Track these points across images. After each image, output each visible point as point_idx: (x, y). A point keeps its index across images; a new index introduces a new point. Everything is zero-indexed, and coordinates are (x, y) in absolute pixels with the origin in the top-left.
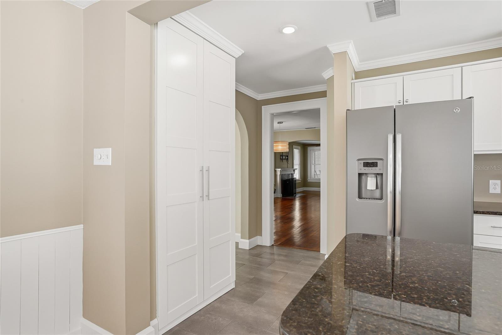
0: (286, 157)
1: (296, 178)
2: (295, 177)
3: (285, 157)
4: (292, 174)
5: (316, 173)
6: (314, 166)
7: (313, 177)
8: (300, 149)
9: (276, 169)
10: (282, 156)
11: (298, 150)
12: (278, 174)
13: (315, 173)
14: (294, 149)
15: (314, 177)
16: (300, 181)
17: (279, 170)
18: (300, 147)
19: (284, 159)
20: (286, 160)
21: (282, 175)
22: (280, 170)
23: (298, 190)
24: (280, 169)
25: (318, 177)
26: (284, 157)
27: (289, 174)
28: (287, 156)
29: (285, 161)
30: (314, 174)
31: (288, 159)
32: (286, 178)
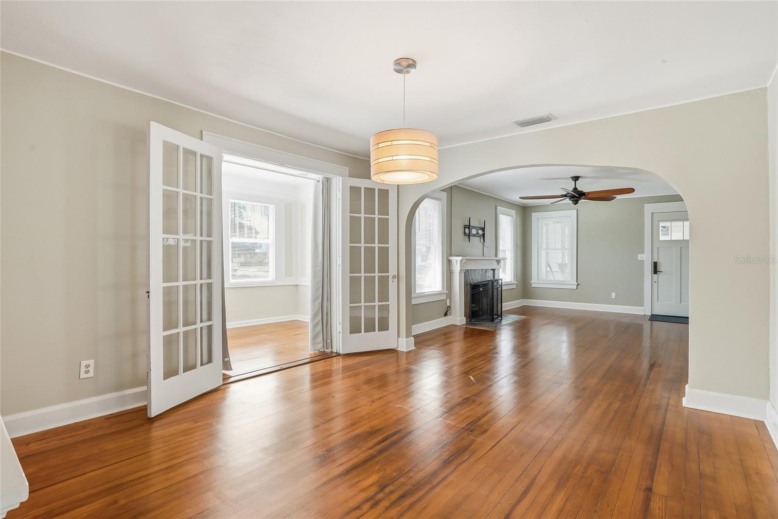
0: (481, 232)
1: (501, 280)
2: (501, 278)
3: (477, 230)
4: (493, 270)
5: (551, 270)
6: (547, 253)
7: (544, 277)
8: (514, 216)
9: (451, 258)
10: (469, 228)
11: (509, 218)
12: (457, 268)
13: (548, 269)
14: (500, 215)
15: (546, 277)
16: (514, 286)
17: (456, 261)
18: (515, 211)
19: (474, 235)
20: (477, 239)
21: (467, 273)
22: (461, 261)
23: (507, 306)
24: (461, 258)
25: (554, 277)
26: (474, 231)
27: (486, 270)
28: (483, 229)
29: (476, 241)
30: (547, 272)
31: (484, 234)
32: (477, 278)
